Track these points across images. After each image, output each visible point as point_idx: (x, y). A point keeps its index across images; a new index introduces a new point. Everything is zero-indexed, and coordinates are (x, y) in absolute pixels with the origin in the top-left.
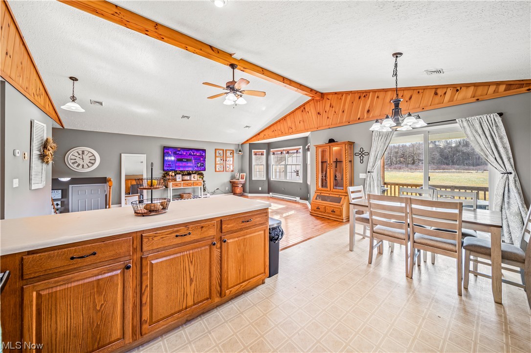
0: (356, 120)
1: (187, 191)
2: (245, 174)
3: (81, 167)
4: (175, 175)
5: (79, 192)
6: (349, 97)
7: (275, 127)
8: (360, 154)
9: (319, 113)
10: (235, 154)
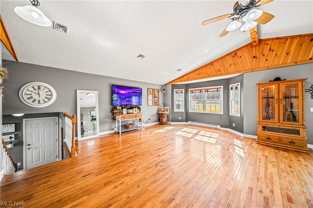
0: (306, 61)
1: (129, 123)
2: (169, 107)
3: (37, 102)
4: (122, 109)
5: (33, 125)
6: (296, 41)
7: (201, 71)
8: (311, 90)
9: (254, 57)
10: (160, 93)
